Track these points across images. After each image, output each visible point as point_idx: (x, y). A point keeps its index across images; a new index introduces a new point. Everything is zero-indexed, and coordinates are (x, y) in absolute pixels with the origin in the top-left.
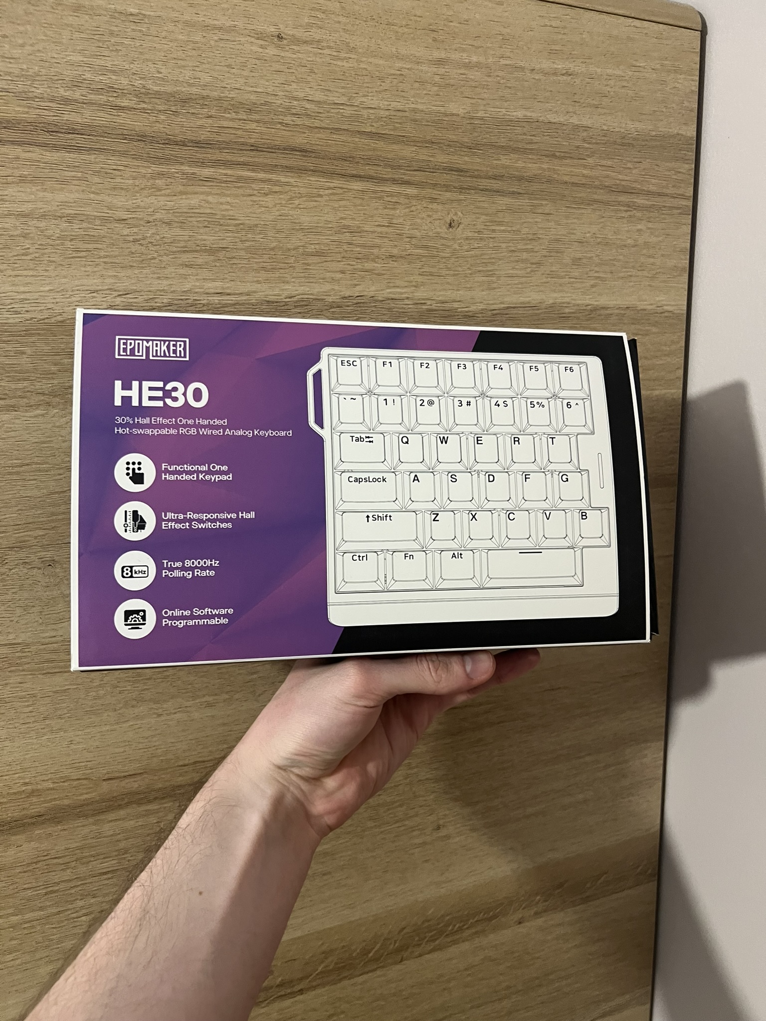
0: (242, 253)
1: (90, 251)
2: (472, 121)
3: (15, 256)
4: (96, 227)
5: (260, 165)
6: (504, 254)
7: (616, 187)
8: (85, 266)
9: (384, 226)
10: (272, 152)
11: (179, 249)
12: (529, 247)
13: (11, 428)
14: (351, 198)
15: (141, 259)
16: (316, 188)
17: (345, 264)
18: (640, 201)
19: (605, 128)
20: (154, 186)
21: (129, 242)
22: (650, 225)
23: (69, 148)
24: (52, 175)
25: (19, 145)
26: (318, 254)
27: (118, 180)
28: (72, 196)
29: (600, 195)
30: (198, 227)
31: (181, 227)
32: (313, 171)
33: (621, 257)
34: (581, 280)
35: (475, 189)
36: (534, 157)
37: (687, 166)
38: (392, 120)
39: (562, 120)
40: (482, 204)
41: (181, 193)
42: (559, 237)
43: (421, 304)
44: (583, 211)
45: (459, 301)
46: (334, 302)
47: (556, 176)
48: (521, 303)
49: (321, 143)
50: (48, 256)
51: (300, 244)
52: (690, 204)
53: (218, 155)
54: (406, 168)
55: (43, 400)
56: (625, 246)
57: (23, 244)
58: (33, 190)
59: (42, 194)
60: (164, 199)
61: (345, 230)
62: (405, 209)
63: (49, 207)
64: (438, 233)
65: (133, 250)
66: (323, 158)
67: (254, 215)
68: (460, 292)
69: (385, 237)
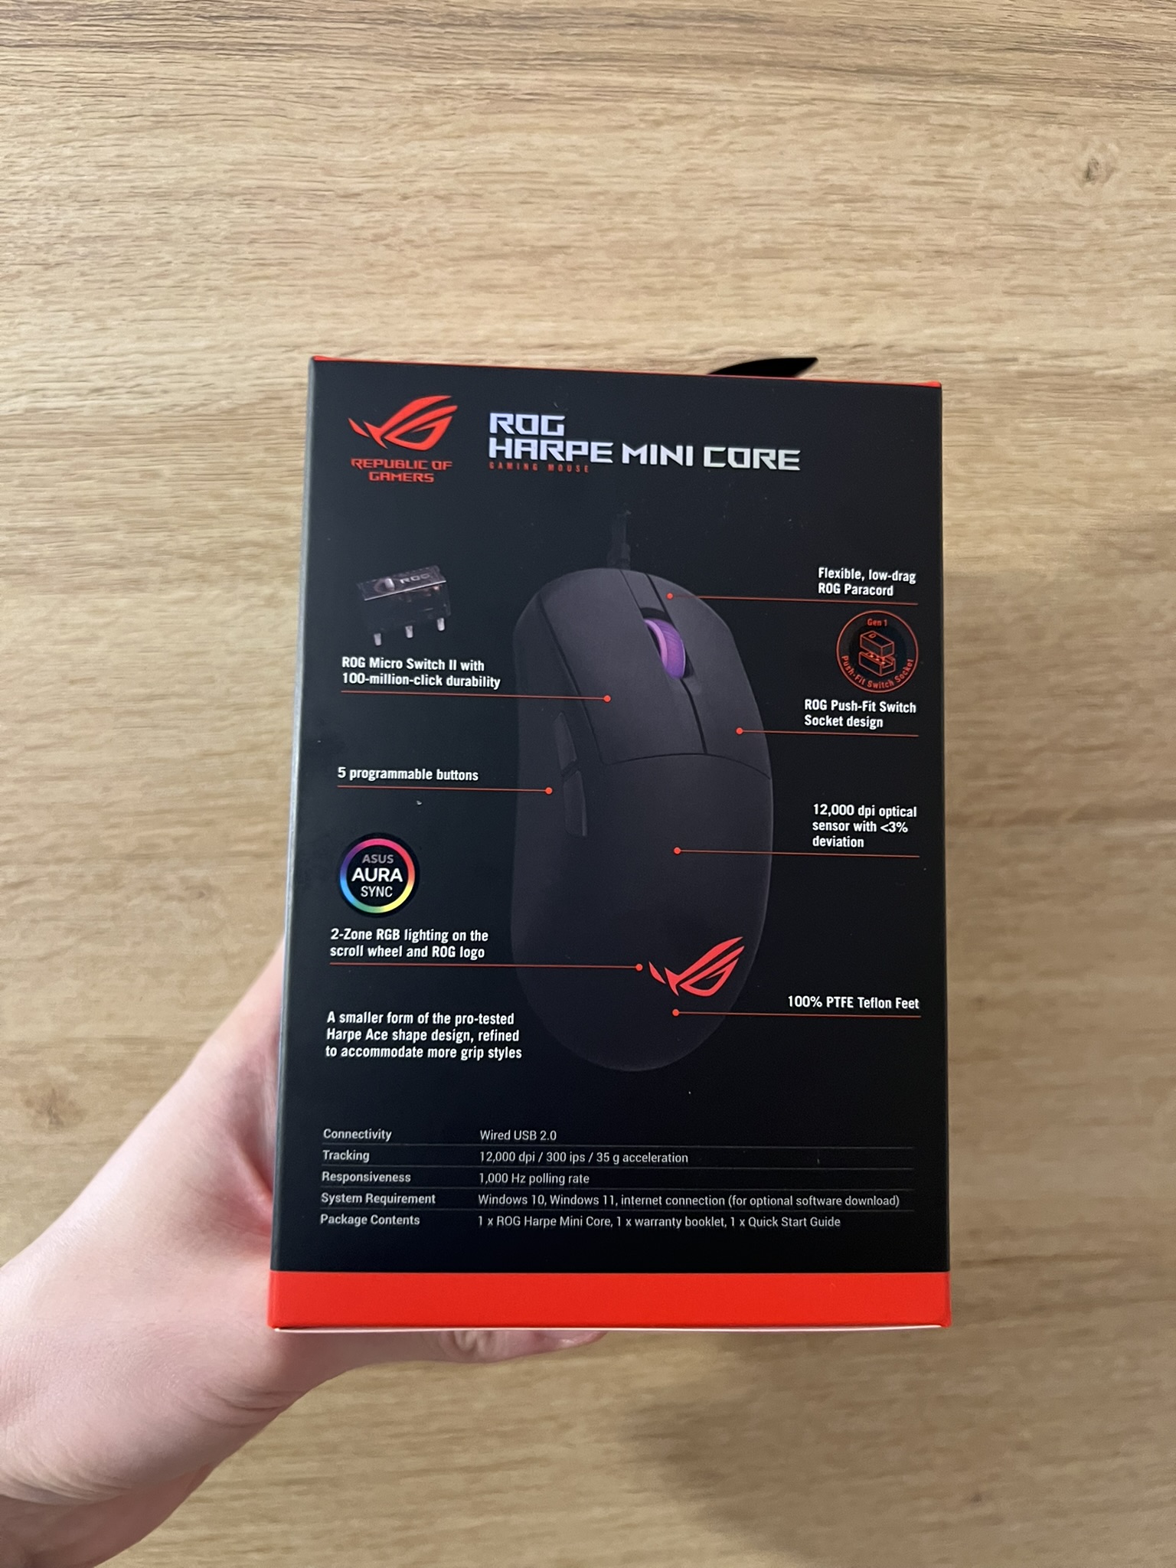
0: (601, 257)
1: (286, 264)
3: (145, 279)
4: (299, 213)
5: (646, 58)
8: (276, 295)
9: (925, 183)
11: (466, 254)
13: (132, 624)
14: (852, 123)
15: (388, 277)
16: (771, 104)
17: (831, 275)
20: (418, 119)
21: (366, 240)
23: (248, 50)
24: (217, 108)
25: (155, 50)
26: (769, 253)
27: (347, 110)
28: (254, 148)
30: (509, 204)
31: (473, 206)
32: (767, 64)
35: (1154, 87)
41: (476, 130)
43: (1007, 360)
45: (1099, 353)
50: (205, 276)
51: (731, 233)
53: (555, 42)
54: (985, 45)
55: (193, 571)
57: (160, 255)
58: (179, 142)
59: (196, 149)
60: (439, 144)
61: (834, 197)
62: (979, 140)
63: (210, 175)
64: (1057, 194)
65: (373, 258)
66: (790, 34)
67: (631, 172)
68: (1103, 332)
69: (930, 209)
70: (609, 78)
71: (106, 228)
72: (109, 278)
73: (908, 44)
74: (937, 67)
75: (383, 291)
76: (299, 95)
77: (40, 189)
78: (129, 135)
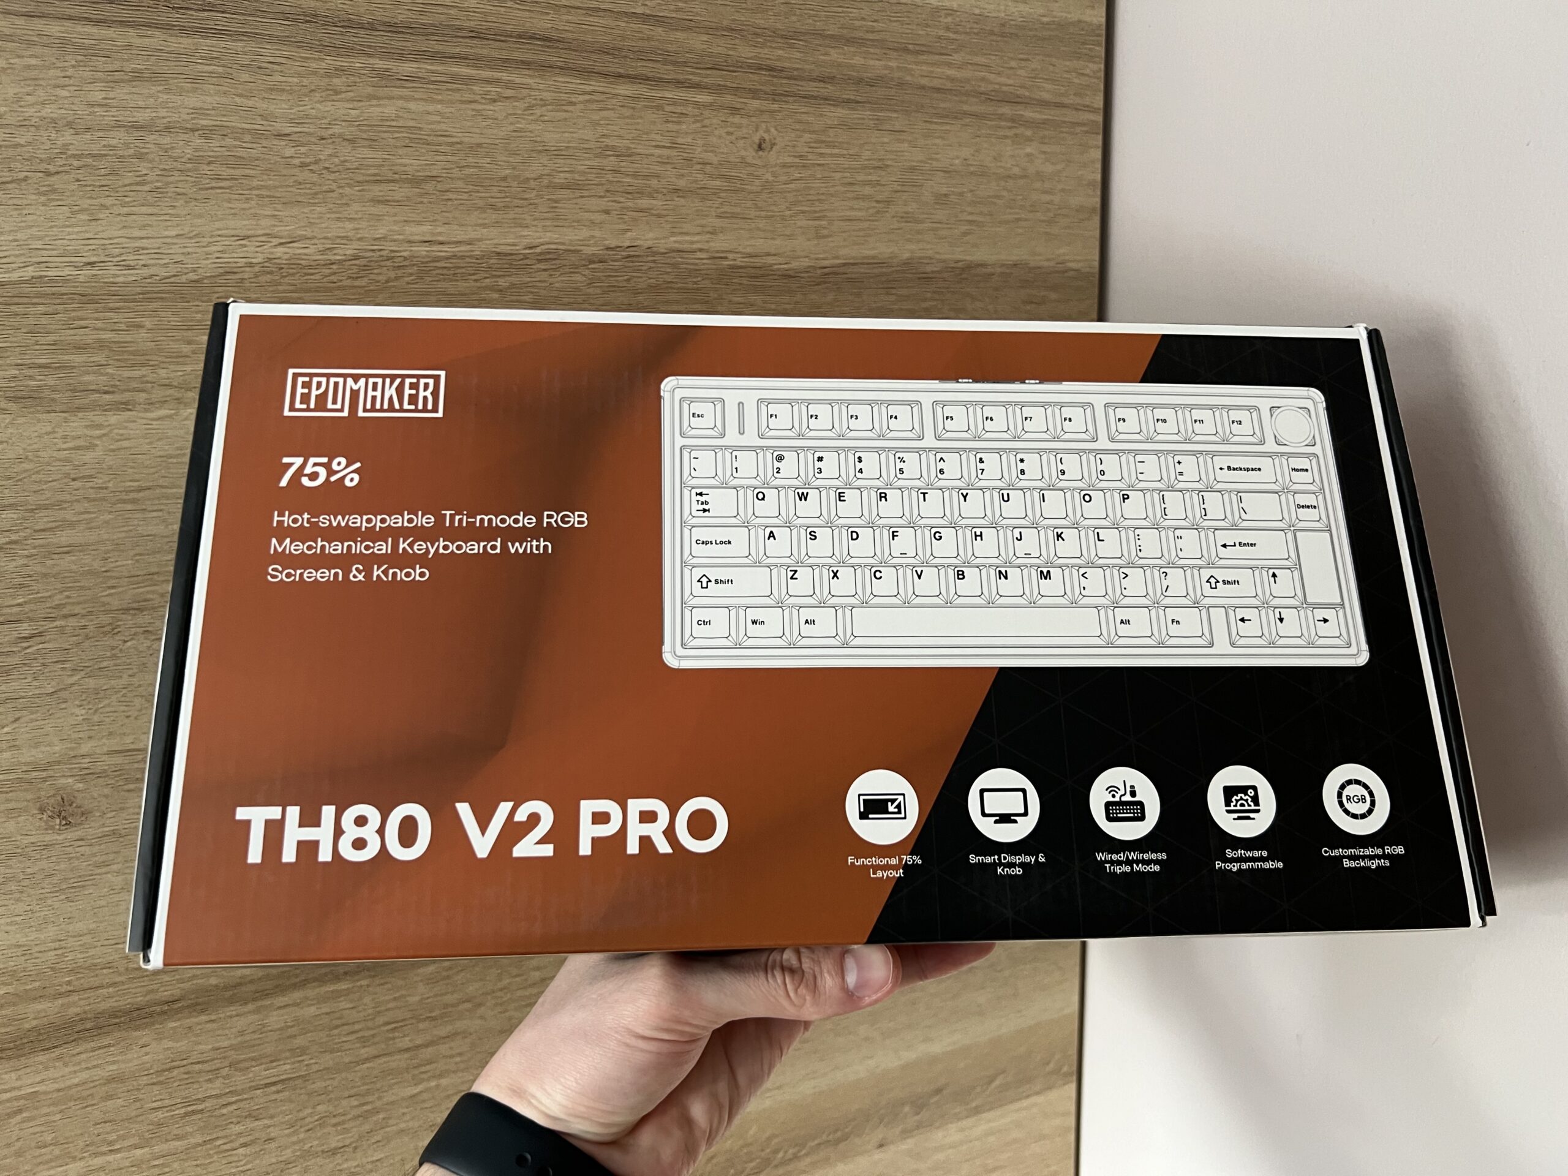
0: (460, 184)
1: (236, 179)
4: (244, 145)
6: (837, 188)
7: (993, 93)
8: (229, 201)
9: (664, 147)
10: (502, 41)
11: (368, 178)
12: (874, 178)
13: (122, 435)
14: (617, 107)
15: (313, 191)
16: (565, 93)
17: (610, 201)
18: (1029, 114)
19: (977, 11)
20: (330, 87)
21: (295, 166)
22: (1046, 148)
23: (203, 32)
24: (180, 70)
25: (132, 27)
26: (570, 186)
28: (209, 99)
29: (973, 106)
30: (396, 147)
31: (370, 147)
32: (561, 68)
33: (1005, 193)
34: (949, 226)
35: (795, 95)
36: (877, 51)
37: (1095, 67)
40: (804, 117)
41: (370, 97)
42: (915, 164)
43: (721, 258)
44: (948, 127)
45: (775, 255)
46: (593, 254)
47: (908, 78)
48: (864, 258)
49: (571, 29)
50: (175, 185)
51: (545, 172)
52: (1099, 118)
53: (422, 44)
54: (697, 66)
56: (1009, 177)
57: (140, 169)
58: (152, 92)
59: (165, 97)
60: (345, 105)
61: (608, 153)
62: (694, 123)
63: (176, 115)
64: (742, 158)
65: (300, 179)
66: (576, 51)
67: (477, 130)
68: (776, 242)
69: (668, 163)
71: (95, 149)
72: (98, 184)
74: (666, 77)
75: (311, 201)
76: (242, 65)
77: (43, 119)
78: (112, 85)
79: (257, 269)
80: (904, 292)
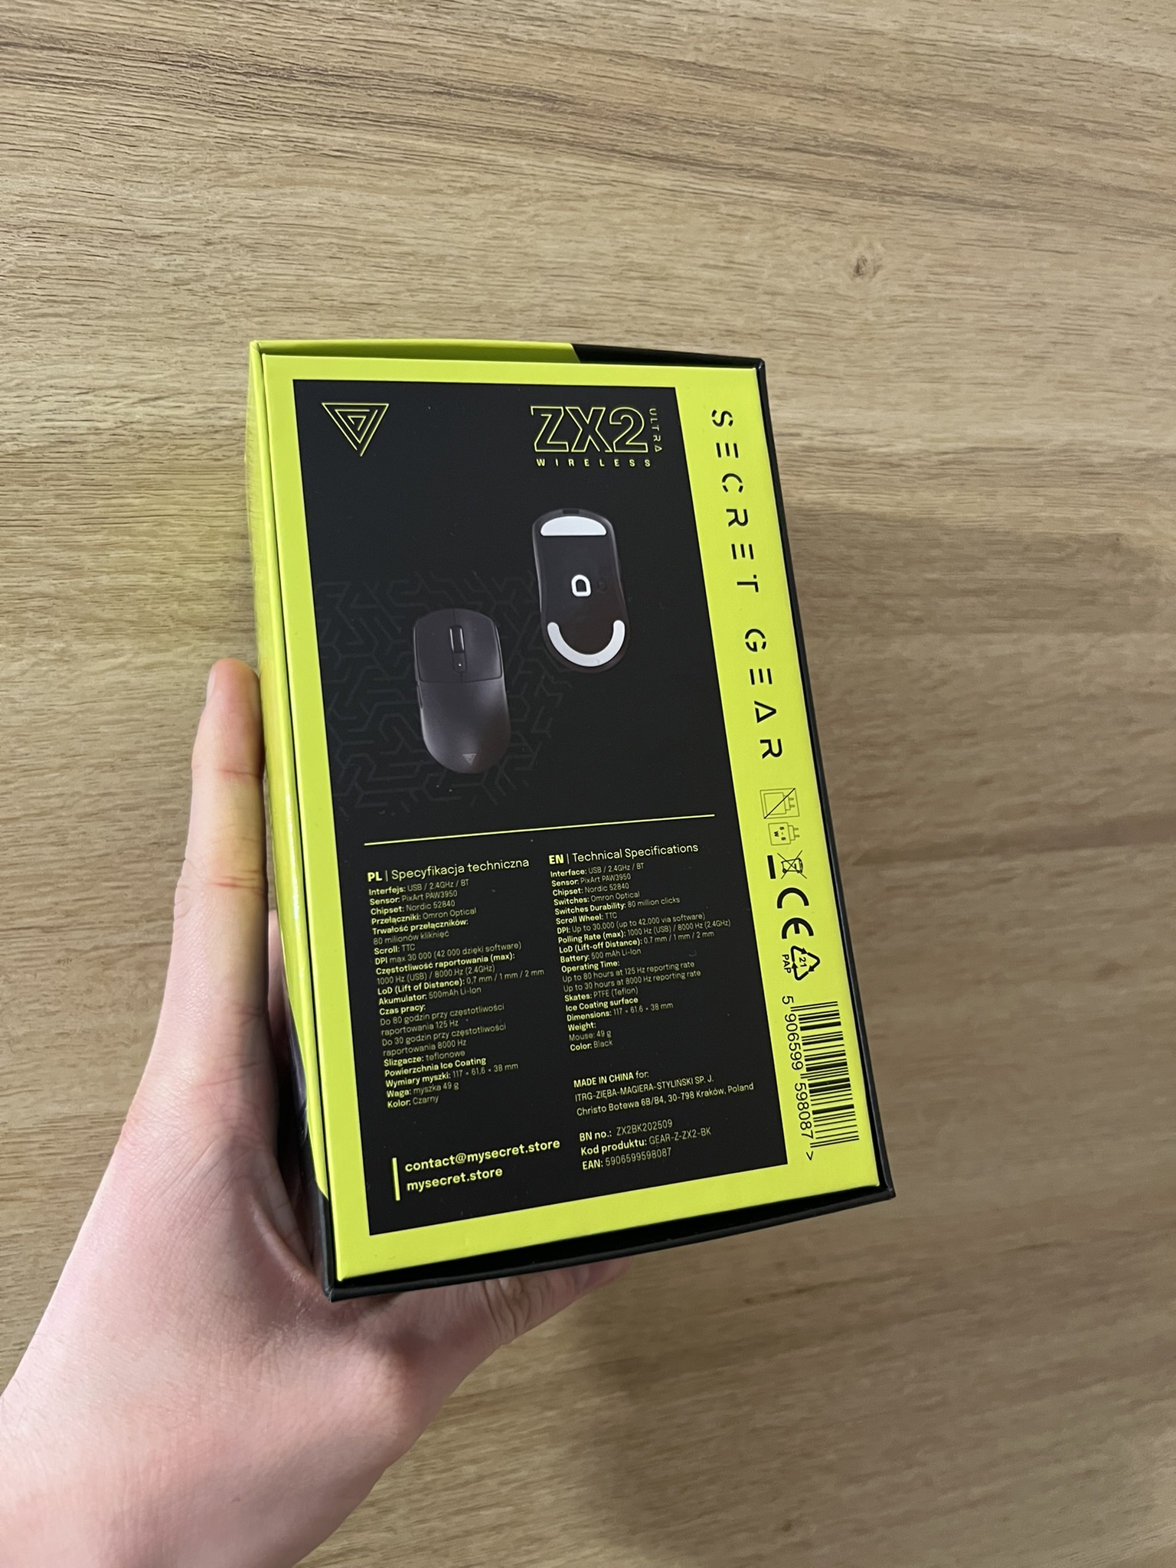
1: (79, 303)
2: (912, 48)
4: (93, 250)
5: (453, 127)
6: (968, 336)
8: (68, 334)
9: (716, 267)
10: (482, 100)
11: (274, 305)
12: (1024, 321)
14: (649, 206)
15: (191, 323)
16: (574, 182)
20: (223, 166)
21: (167, 284)
23: (39, 80)
27: (148, 150)
28: (44, 181)
30: (317, 257)
31: (279, 257)
32: (572, 144)
34: (1130, 397)
35: (914, 194)
36: (1040, 130)
38: (742, 39)
39: (1101, 56)
40: (926, 228)
41: (282, 182)
42: (1085, 302)
43: (791, 435)
44: (1137, 249)
45: (872, 432)
47: (1084, 173)
48: (1003, 440)
49: (588, 84)
51: (537, 301)
53: (363, 102)
54: (769, 144)
60: (245, 193)
61: (632, 274)
62: (763, 231)
64: (831, 286)
65: (174, 303)
66: (589, 117)
67: (439, 236)
68: (874, 413)
69: (720, 291)
70: (417, 143)
73: (698, 137)
75: (186, 337)
79: (105, 437)
80: (1060, 492)
